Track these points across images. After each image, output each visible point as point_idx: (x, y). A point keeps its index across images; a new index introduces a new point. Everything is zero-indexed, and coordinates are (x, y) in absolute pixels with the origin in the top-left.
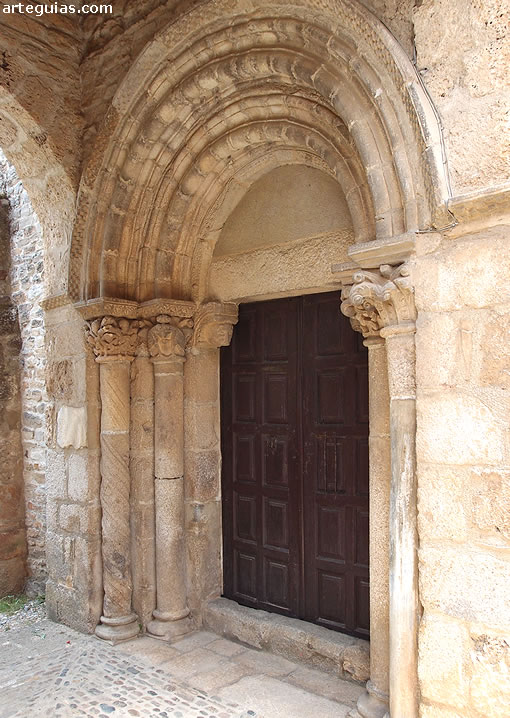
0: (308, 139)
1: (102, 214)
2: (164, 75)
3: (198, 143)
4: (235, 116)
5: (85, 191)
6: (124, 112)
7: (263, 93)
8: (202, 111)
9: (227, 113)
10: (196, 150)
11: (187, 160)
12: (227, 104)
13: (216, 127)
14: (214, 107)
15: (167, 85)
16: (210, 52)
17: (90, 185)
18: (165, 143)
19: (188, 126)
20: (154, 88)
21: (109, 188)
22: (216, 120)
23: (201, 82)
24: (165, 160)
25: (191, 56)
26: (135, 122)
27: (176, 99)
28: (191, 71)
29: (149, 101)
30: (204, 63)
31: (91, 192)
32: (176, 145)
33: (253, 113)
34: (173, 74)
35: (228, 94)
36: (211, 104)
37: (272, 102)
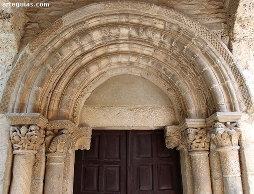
0: (163, 67)
1: (36, 67)
2: (99, 19)
3: (100, 52)
4: (124, 48)
5: (27, 52)
6: (66, 25)
7: (143, 44)
8: (108, 40)
9: (121, 46)
10: (97, 55)
11: (91, 58)
12: (122, 42)
13: (112, 49)
14: (113, 41)
15: (98, 23)
16: (127, 20)
17: (32, 50)
18: (81, 46)
19: (97, 43)
20: (90, 21)
21: (45, 56)
22: (114, 46)
23: (121, 29)
24: (78, 53)
25: (118, 17)
26: (73, 31)
27: (104, 30)
28: (113, 23)
29: (85, 26)
30: (122, 23)
31: (31, 54)
32: (86, 49)
33: (133, 50)
34: (103, 20)
35: (123, 38)
36: (113, 39)
37: (146, 48)
